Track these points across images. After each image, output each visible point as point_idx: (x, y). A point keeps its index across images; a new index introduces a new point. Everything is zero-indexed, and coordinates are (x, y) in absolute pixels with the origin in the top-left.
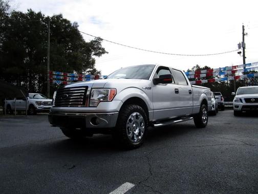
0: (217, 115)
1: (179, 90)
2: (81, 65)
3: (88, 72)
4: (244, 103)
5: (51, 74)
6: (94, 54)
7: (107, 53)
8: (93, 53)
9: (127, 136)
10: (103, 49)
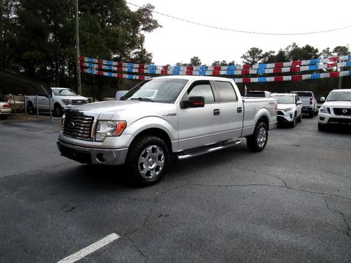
0: (296, 127)
1: (221, 111)
2: (123, 45)
3: (135, 53)
4: (333, 115)
5: (82, 61)
6: (143, 29)
7: (161, 26)
8: (142, 27)
9: (139, 174)
10: (155, 22)
